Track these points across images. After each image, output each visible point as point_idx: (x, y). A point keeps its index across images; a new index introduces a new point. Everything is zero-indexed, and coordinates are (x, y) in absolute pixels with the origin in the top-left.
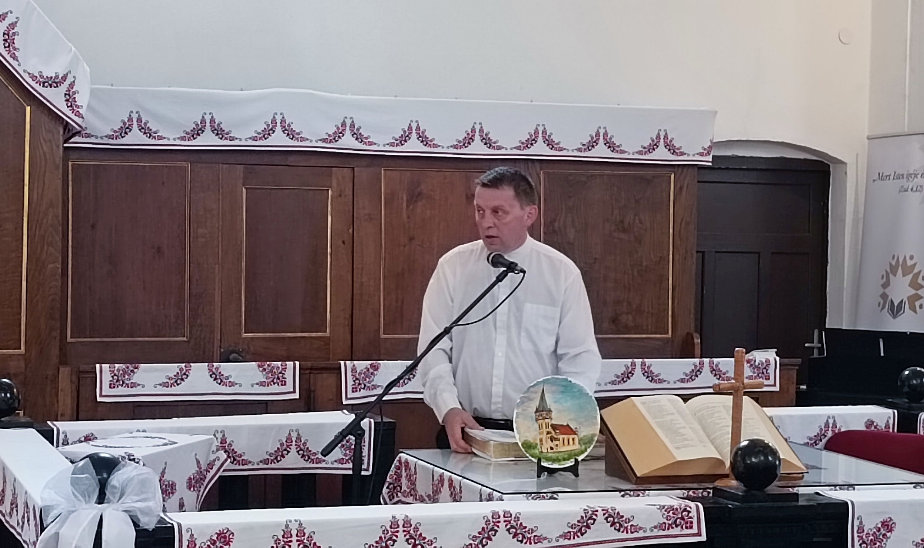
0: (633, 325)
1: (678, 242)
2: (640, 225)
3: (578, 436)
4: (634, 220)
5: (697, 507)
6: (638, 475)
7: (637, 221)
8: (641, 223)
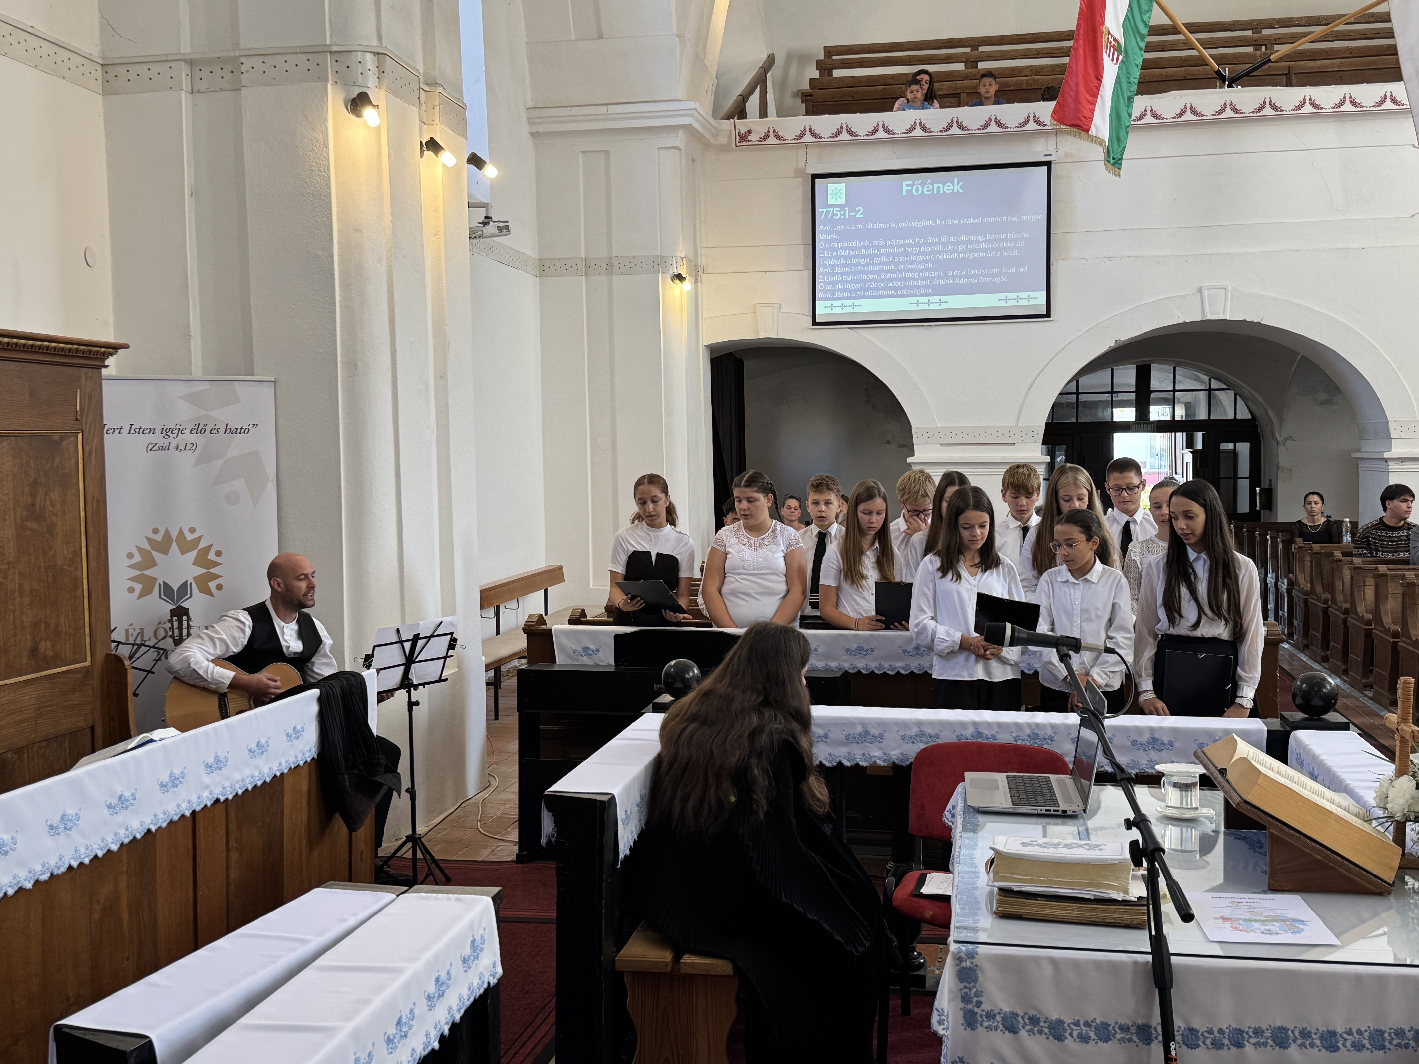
0: (52, 654)
1: (91, 531)
2: (50, 508)
4: (45, 501)
7: (48, 503)
8: (52, 505)
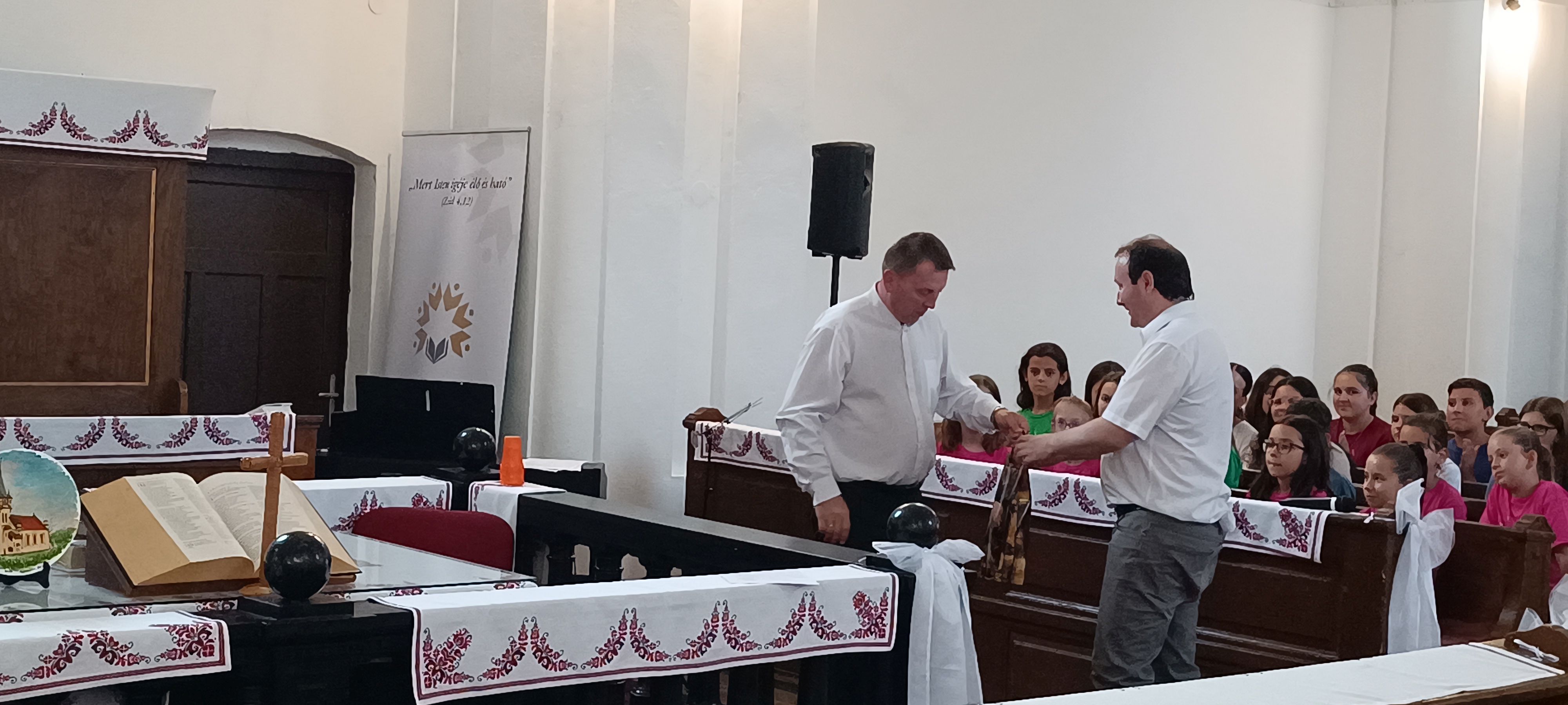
3: (49, 532)
5: (220, 625)
6: (135, 584)
